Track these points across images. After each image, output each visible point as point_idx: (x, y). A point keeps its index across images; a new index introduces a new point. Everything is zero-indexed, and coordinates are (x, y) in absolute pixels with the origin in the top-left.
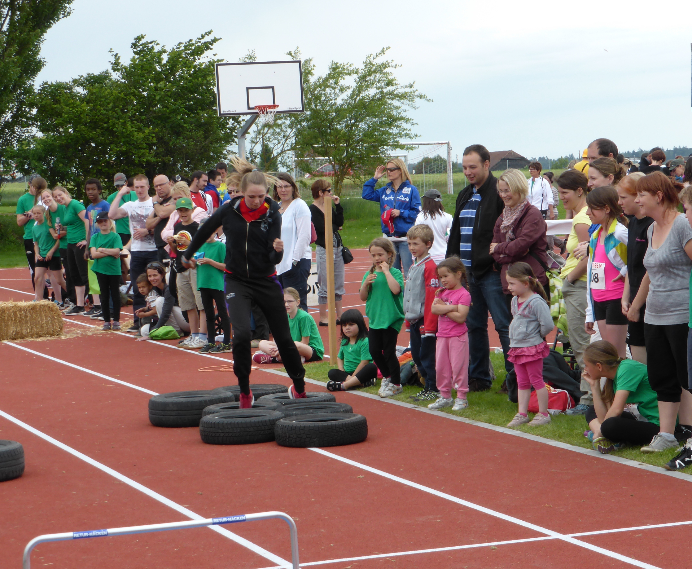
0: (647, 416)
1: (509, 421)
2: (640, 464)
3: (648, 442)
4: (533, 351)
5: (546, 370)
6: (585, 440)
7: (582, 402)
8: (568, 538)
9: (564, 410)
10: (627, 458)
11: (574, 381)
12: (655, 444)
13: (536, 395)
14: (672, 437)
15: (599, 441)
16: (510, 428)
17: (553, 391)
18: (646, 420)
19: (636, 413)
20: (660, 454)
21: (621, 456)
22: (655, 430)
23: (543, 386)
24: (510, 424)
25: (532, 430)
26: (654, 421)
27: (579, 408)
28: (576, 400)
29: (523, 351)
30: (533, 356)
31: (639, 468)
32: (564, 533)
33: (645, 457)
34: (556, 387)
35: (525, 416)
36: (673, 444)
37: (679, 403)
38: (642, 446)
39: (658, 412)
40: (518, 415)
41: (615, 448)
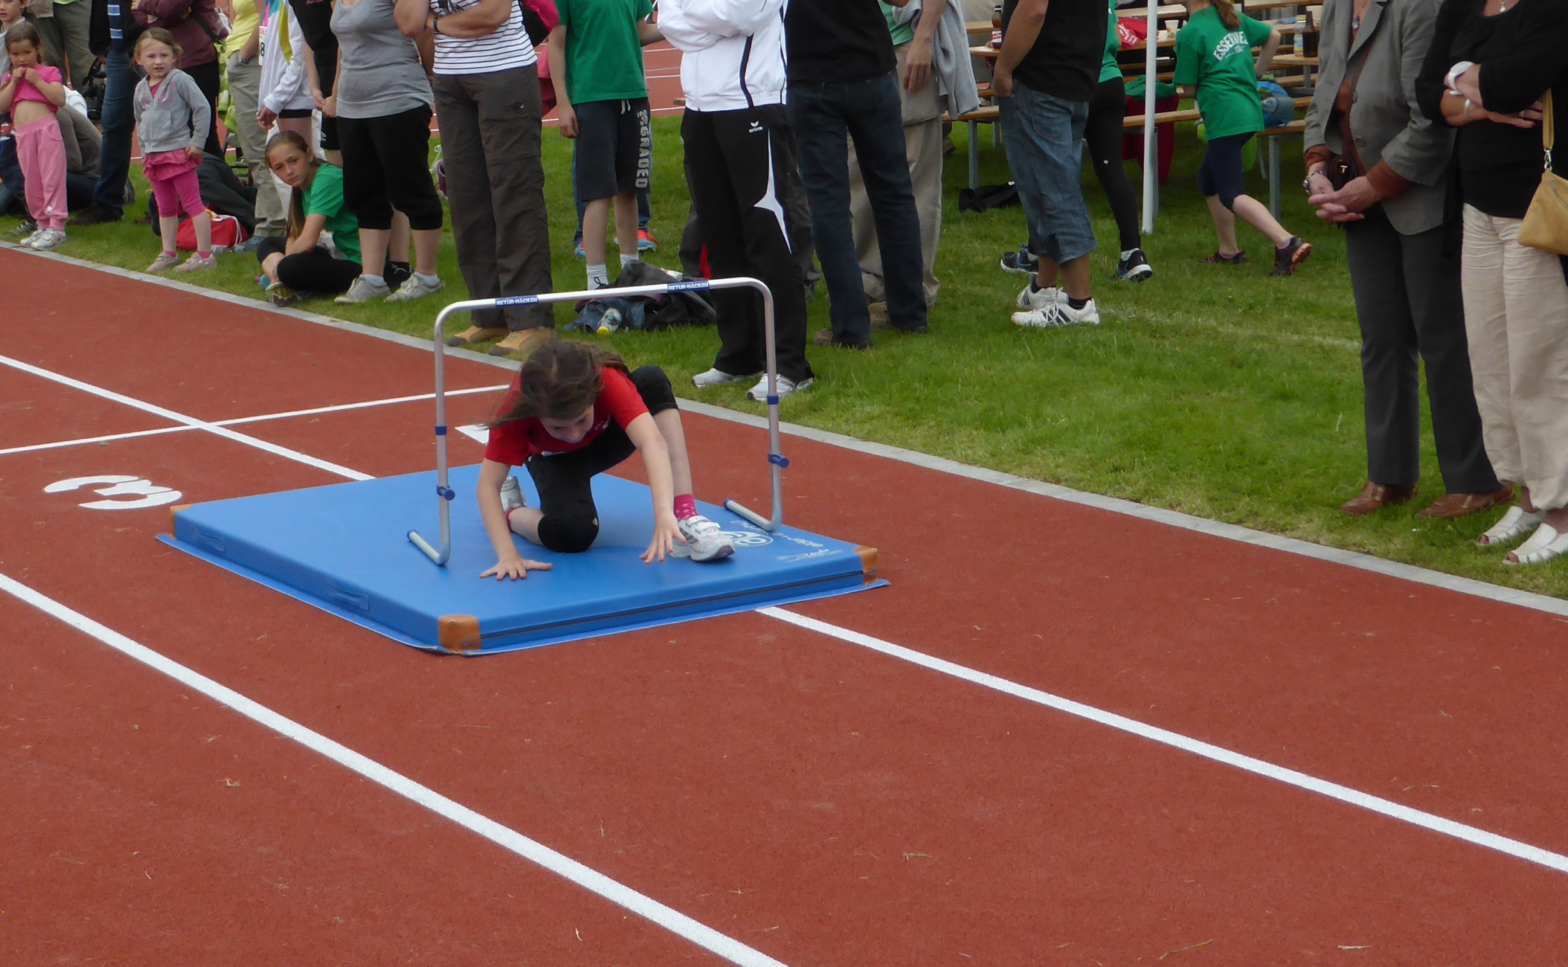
0: (346, 250)
1: (150, 263)
2: (332, 321)
3: (344, 288)
4: (181, 158)
5: (203, 186)
6: (257, 288)
7: (257, 233)
8: (214, 427)
9: (231, 245)
10: (314, 313)
11: (245, 202)
12: (356, 291)
13: (191, 224)
14: (380, 280)
15: (275, 289)
16: (151, 273)
17: (217, 218)
18: (345, 258)
19: (331, 244)
20: (362, 306)
21: (305, 310)
22: (355, 270)
23: (202, 211)
24: (151, 268)
25: (184, 276)
26: (353, 259)
27: (253, 241)
28: (248, 230)
29: (166, 158)
30: (182, 165)
31: (330, 327)
32: (208, 420)
33: (340, 310)
34: (219, 212)
35: (173, 255)
36: (381, 291)
37: (389, 231)
38: (337, 294)
39: (359, 244)
40: (162, 254)
41: (299, 298)
